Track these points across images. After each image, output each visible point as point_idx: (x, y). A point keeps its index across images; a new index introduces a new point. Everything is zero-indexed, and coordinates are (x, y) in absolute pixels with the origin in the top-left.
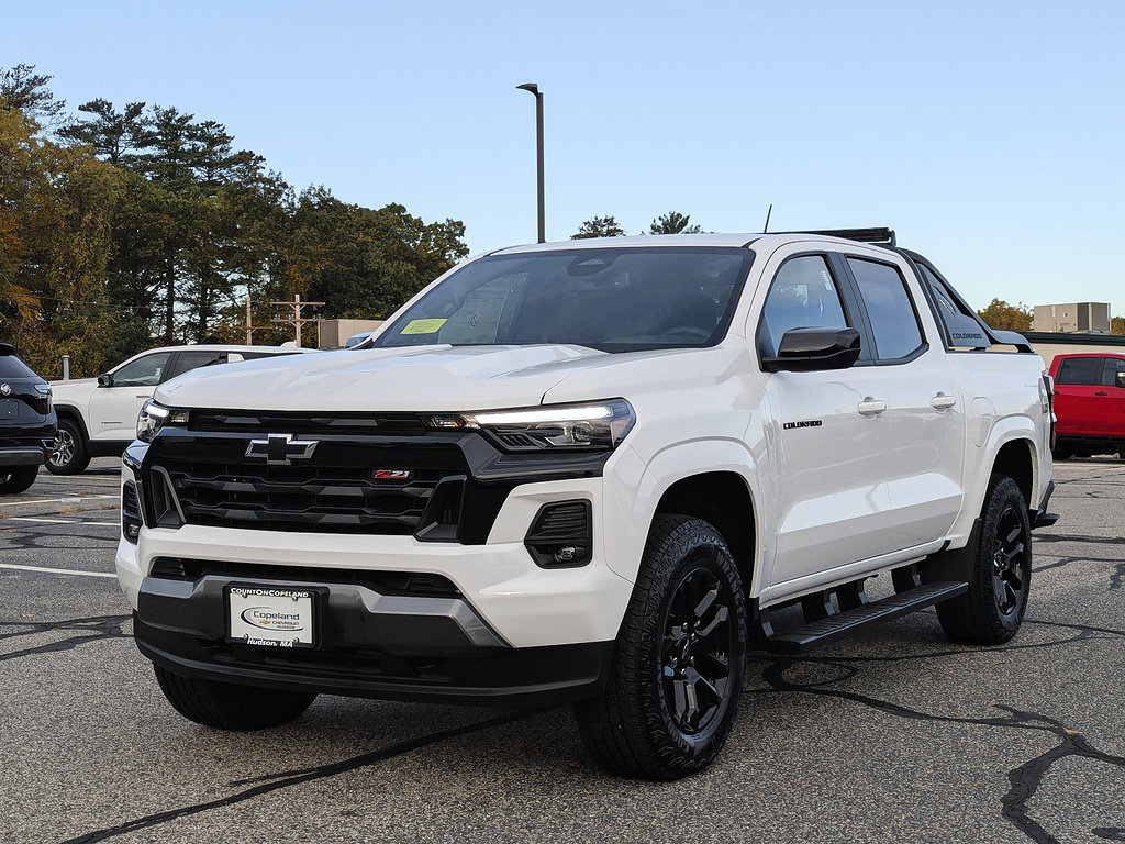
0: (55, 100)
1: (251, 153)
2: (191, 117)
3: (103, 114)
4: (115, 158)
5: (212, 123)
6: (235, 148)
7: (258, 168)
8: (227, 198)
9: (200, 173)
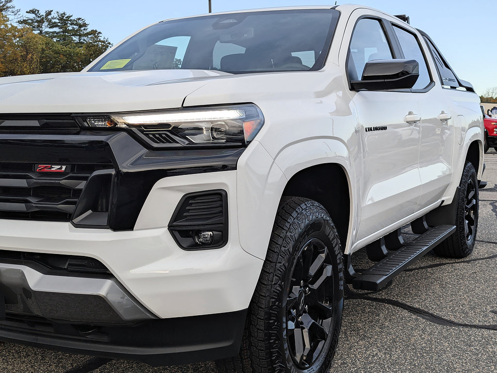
0: (16, 9)
1: (96, 31)
2: (72, 16)
3: (36, 14)
4: (41, 32)
5: (80, 19)
6: (89, 29)
7: (99, 37)
8: (87, 48)
9: (76, 39)
